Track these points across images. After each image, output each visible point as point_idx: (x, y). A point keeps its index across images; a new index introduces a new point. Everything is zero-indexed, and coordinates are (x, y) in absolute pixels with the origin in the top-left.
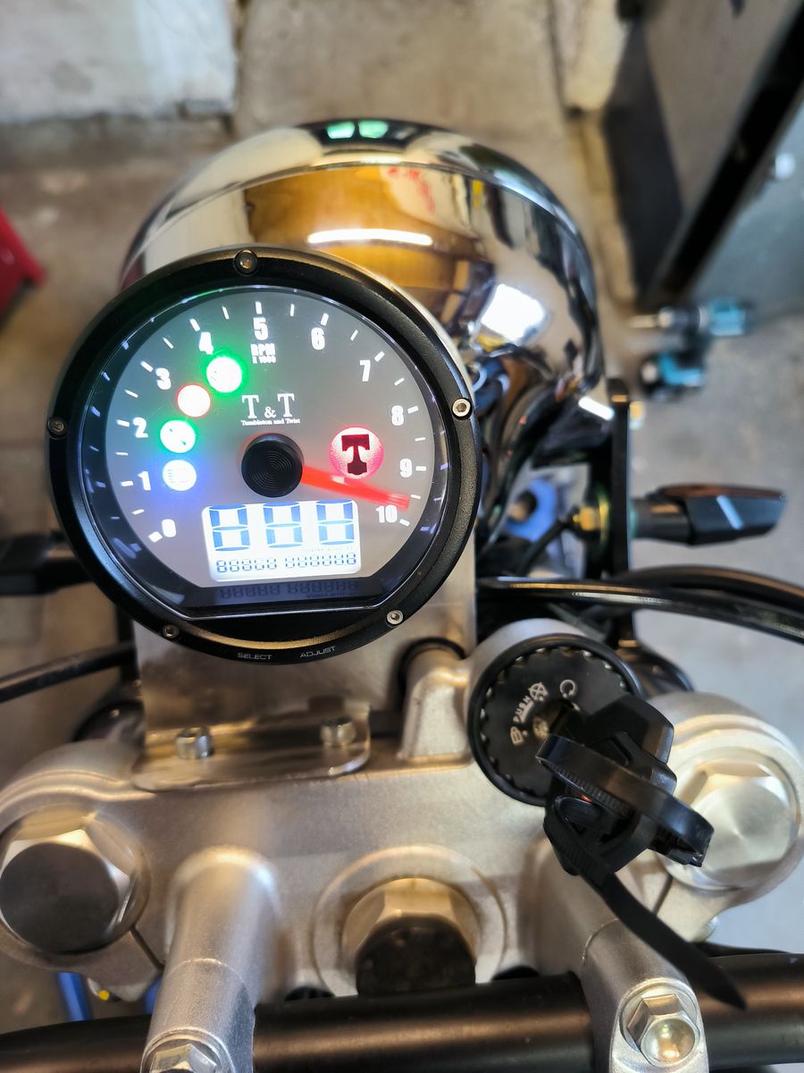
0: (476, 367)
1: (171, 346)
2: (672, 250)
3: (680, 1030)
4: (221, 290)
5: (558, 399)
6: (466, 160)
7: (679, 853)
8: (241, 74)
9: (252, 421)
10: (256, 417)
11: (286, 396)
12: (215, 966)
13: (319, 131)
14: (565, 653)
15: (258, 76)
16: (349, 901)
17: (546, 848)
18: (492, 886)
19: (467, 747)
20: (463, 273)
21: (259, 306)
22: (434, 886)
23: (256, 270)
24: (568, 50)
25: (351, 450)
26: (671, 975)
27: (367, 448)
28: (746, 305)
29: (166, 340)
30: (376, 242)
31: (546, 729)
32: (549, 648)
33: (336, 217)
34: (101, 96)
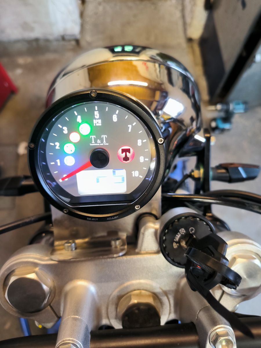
0: (162, 125)
1: (68, 120)
2: (221, 85)
3: (228, 342)
4: (84, 103)
5: (187, 135)
6: (158, 58)
7: (229, 285)
8: (82, 26)
9: (93, 144)
10: (94, 143)
11: (104, 136)
12: (78, 319)
13: (111, 49)
14: (191, 219)
15: (88, 27)
16: (120, 298)
17: (184, 281)
18: (166, 293)
19: (158, 248)
20: (158, 94)
21: (96, 107)
22: (147, 293)
23: (96, 97)
24: (188, 20)
25: (124, 153)
26: (225, 324)
27: (130, 153)
28: (245, 103)
29: (66, 118)
30: (131, 85)
31: (184, 243)
32: (186, 217)
33: (118, 76)
34: (37, 33)
